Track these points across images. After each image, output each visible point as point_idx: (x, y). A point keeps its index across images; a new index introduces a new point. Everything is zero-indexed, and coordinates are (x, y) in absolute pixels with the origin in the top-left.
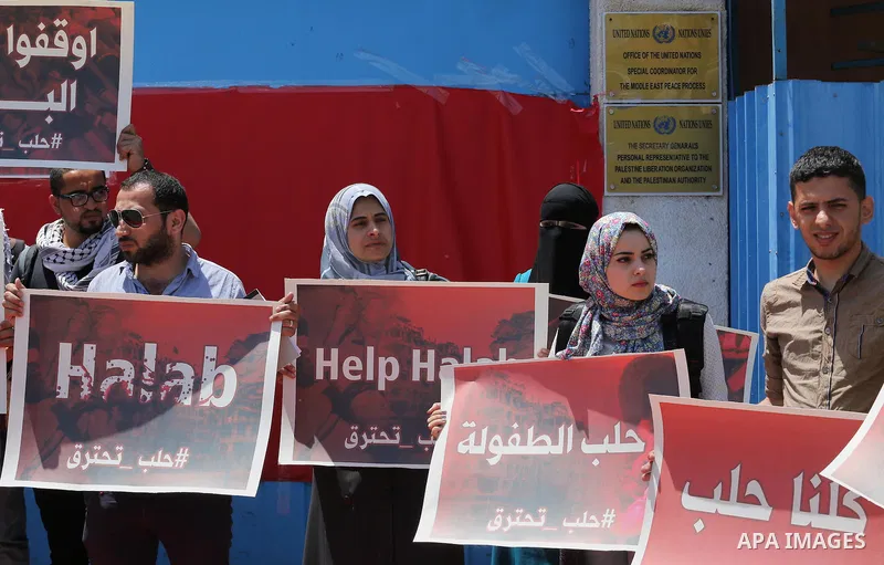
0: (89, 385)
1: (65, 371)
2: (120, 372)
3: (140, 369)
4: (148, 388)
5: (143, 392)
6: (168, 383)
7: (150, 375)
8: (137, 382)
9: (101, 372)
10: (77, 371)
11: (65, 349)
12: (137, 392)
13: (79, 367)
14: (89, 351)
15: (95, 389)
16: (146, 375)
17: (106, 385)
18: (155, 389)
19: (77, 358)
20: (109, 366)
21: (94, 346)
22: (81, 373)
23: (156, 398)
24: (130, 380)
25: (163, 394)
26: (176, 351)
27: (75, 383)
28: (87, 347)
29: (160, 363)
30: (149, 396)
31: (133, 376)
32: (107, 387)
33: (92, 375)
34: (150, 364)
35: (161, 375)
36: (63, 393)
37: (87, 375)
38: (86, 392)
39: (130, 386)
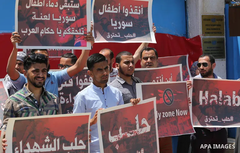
0: (207, 101)
1: (201, 98)
2: (214, 98)
3: (218, 97)
4: (221, 102)
5: (220, 103)
6: (225, 100)
7: (221, 98)
8: (218, 100)
9: (210, 98)
10: (204, 98)
11: (201, 92)
12: (218, 103)
13: (204, 97)
14: (207, 93)
15: (208, 102)
16: (220, 98)
17: (211, 101)
19: (204, 95)
20: (211, 96)
21: (208, 92)
22: (205, 98)
23: (223, 104)
24: (216, 100)
25: (224, 103)
26: (226, 92)
27: (204, 101)
28: (206, 92)
29: (223, 96)
30: (221, 103)
31: (217, 99)
32: (211, 102)
33: (207, 99)
34: (221, 96)
35: (223, 99)
36: (201, 103)
37: (206, 99)
38: (206, 103)
39: (217, 101)
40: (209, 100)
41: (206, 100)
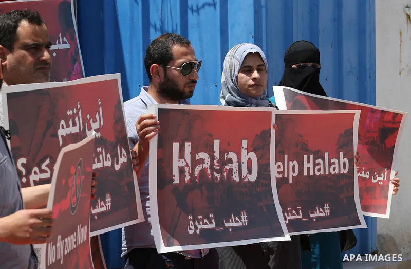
0: (189, 172)
1: (176, 162)
2: (203, 161)
3: (212, 158)
4: (218, 172)
5: (216, 174)
6: (226, 167)
7: (218, 162)
8: (212, 167)
9: (195, 162)
11: (176, 146)
12: (212, 175)
13: (183, 160)
14: (188, 147)
15: (192, 174)
16: (216, 162)
17: (197, 171)
18: (220, 171)
19: (182, 153)
20: (197, 158)
21: (190, 144)
22: (183, 165)
23: (222, 176)
24: (208, 166)
25: (225, 174)
26: (229, 144)
27: (182, 170)
28: (186, 144)
29: (222, 154)
30: (218, 176)
31: (209, 164)
32: (198, 173)
33: (190, 165)
34: (217, 155)
35: (222, 162)
36: (177, 180)
37: (187, 165)
38: (188, 178)
39: (209, 171)
40: (193, 169)
41: (186, 169)
